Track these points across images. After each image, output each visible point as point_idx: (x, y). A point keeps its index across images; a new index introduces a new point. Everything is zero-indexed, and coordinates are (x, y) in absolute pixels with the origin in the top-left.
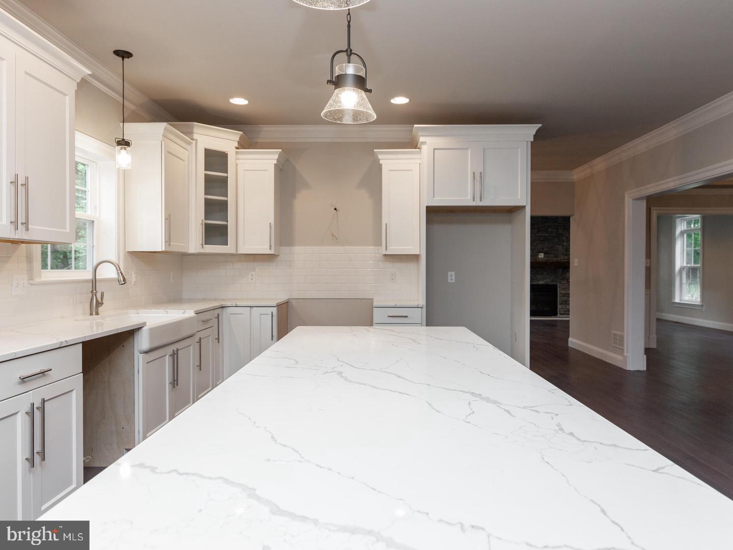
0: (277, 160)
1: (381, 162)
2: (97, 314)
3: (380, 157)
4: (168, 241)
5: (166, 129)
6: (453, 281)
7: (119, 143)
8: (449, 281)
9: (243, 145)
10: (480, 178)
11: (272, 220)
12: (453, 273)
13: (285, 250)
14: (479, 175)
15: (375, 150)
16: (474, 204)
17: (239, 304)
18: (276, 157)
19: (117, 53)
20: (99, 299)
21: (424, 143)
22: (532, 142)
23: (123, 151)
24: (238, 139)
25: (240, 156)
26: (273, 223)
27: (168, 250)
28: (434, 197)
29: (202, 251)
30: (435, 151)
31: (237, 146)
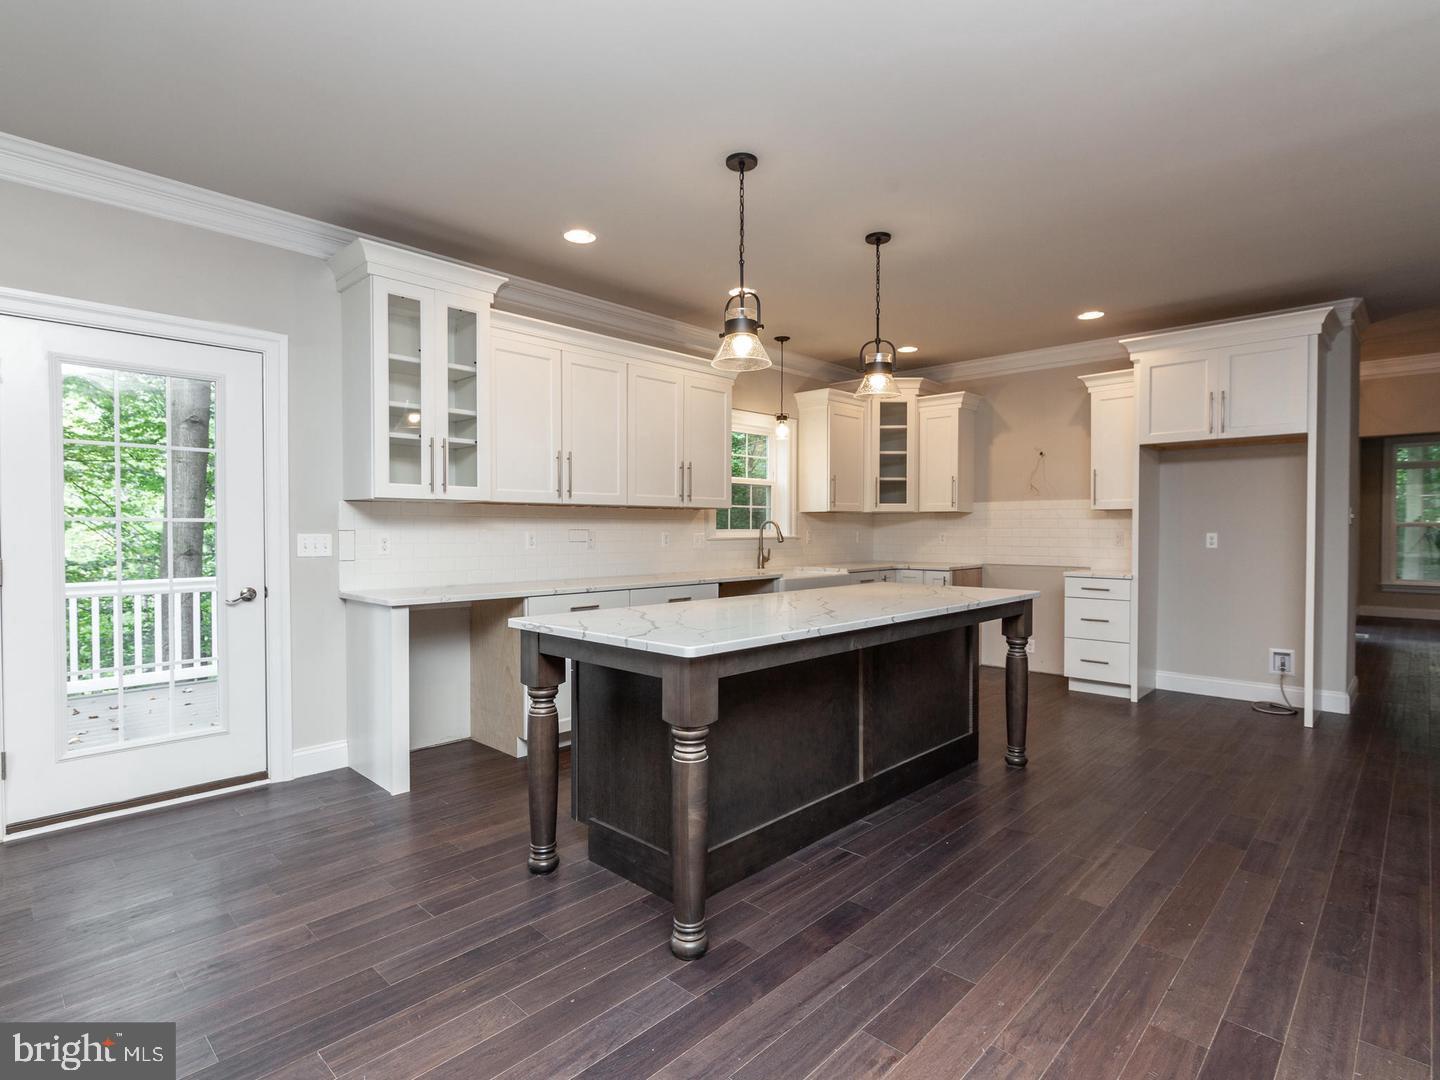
0: (963, 403)
1: (1090, 391)
2: (763, 567)
3: (1087, 384)
4: (833, 502)
5: (830, 394)
6: (1215, 546)
7: (779, 418)
8: (1208, 546)
9: (925, 391)
10: (1221, 399)
11: (955, 474)
12: (1215, 535)
13: (978, 507)
14: (1220, 396)
15: (1080, 377)
16: (1213, 437)
17: (911, 567)
18: (960, 400)
19: (777, 339)
20: (766, 555)
21: (1138, 361)
22: (1319, 335)
23: (782, 425)
24: (918, 386)
25: (922, 404)
26: (956, 476)
27: (833, 510)
28: (1150, 432)
29: (876, 510)
30: (1154, 370)
31: (918, 393)
